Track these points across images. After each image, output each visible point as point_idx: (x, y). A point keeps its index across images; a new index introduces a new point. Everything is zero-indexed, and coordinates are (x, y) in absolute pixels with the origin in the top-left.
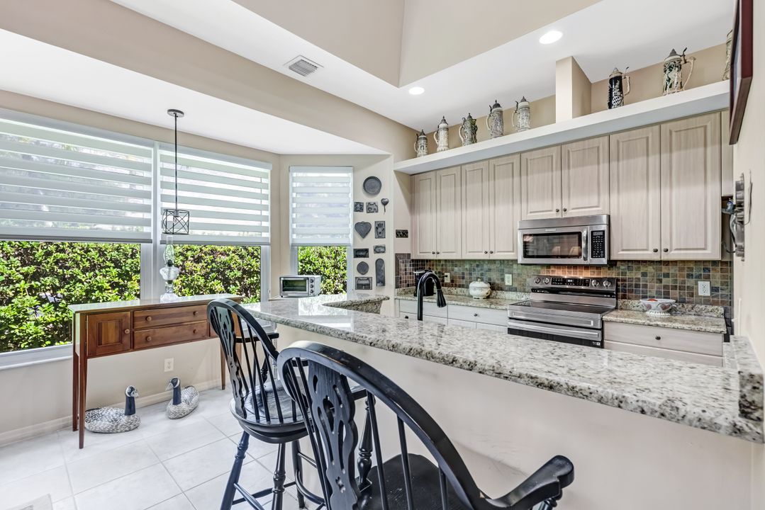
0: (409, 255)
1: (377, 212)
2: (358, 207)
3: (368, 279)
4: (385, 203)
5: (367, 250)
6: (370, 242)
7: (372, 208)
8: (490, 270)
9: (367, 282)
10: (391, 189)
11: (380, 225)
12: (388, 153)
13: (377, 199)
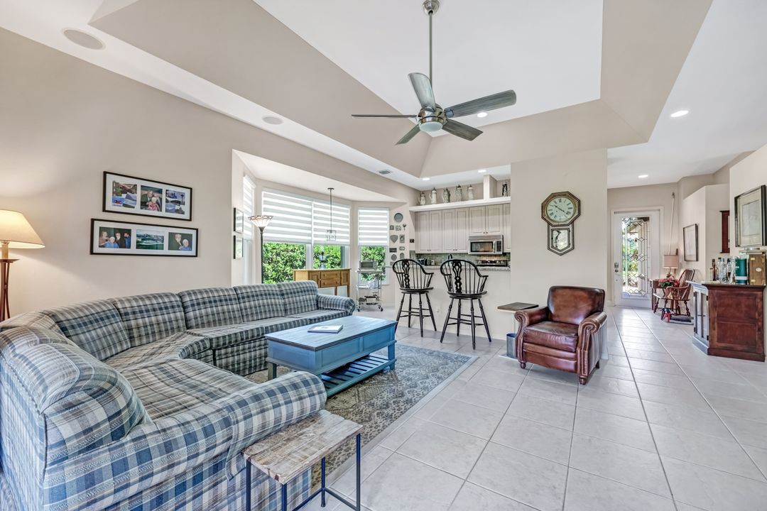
0: (416, 251)
1: (401, 230)
2: (392, 228)
4: (405, 226)
5: (396, 249)
6: (397, 245)
7: (398, 229)
10: (407, 220)
11: (402, 237)
12: (405, 201)
13: (401, 224)
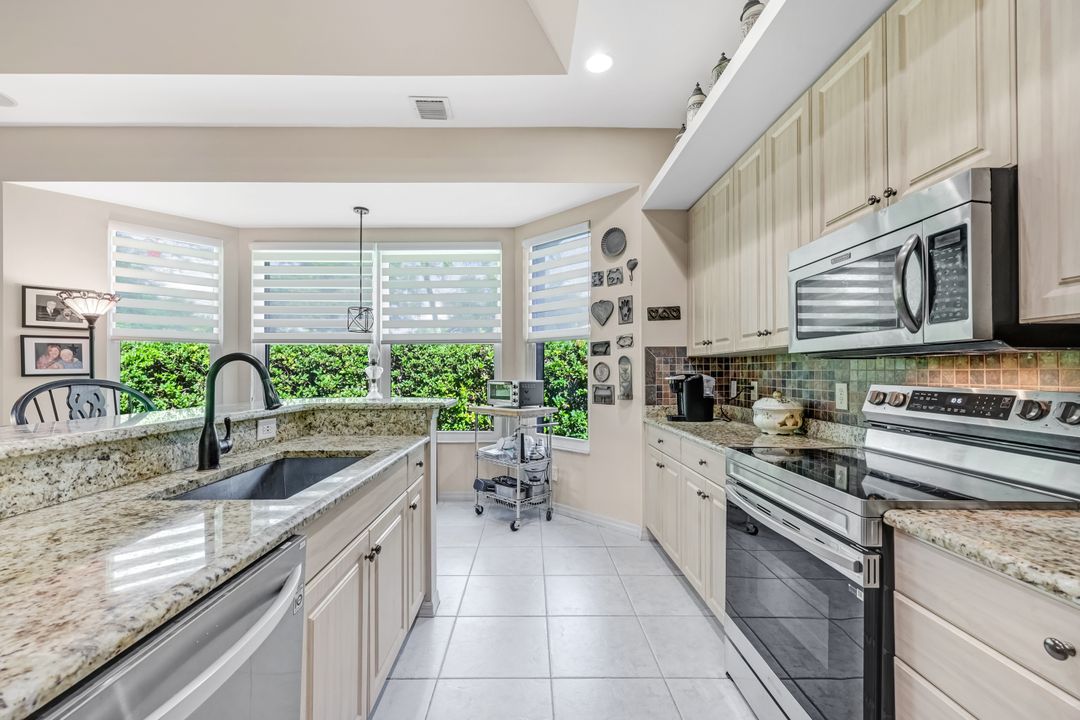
0: (684, 349)
1: (621, 282)
2: (598, 279)
3: (609, 388)
4: (633, 265)
5: (607, 344)
6: (613, 330)
7: (615, 278)
8: (811, 374)
9: (608, 393)
10: (643, 241)
11: (626, 304)
12: (634, 185)
13: (621, 263)
